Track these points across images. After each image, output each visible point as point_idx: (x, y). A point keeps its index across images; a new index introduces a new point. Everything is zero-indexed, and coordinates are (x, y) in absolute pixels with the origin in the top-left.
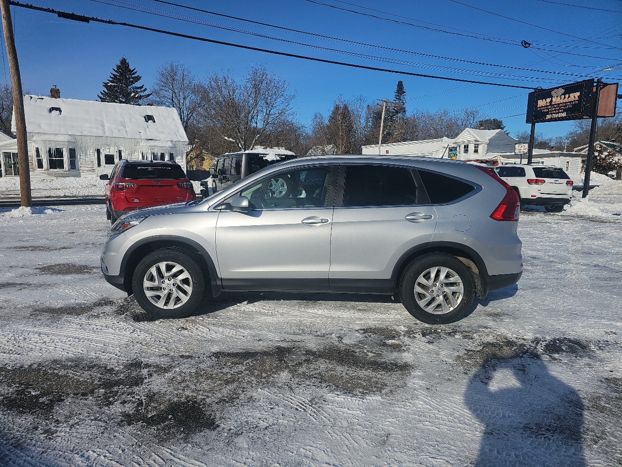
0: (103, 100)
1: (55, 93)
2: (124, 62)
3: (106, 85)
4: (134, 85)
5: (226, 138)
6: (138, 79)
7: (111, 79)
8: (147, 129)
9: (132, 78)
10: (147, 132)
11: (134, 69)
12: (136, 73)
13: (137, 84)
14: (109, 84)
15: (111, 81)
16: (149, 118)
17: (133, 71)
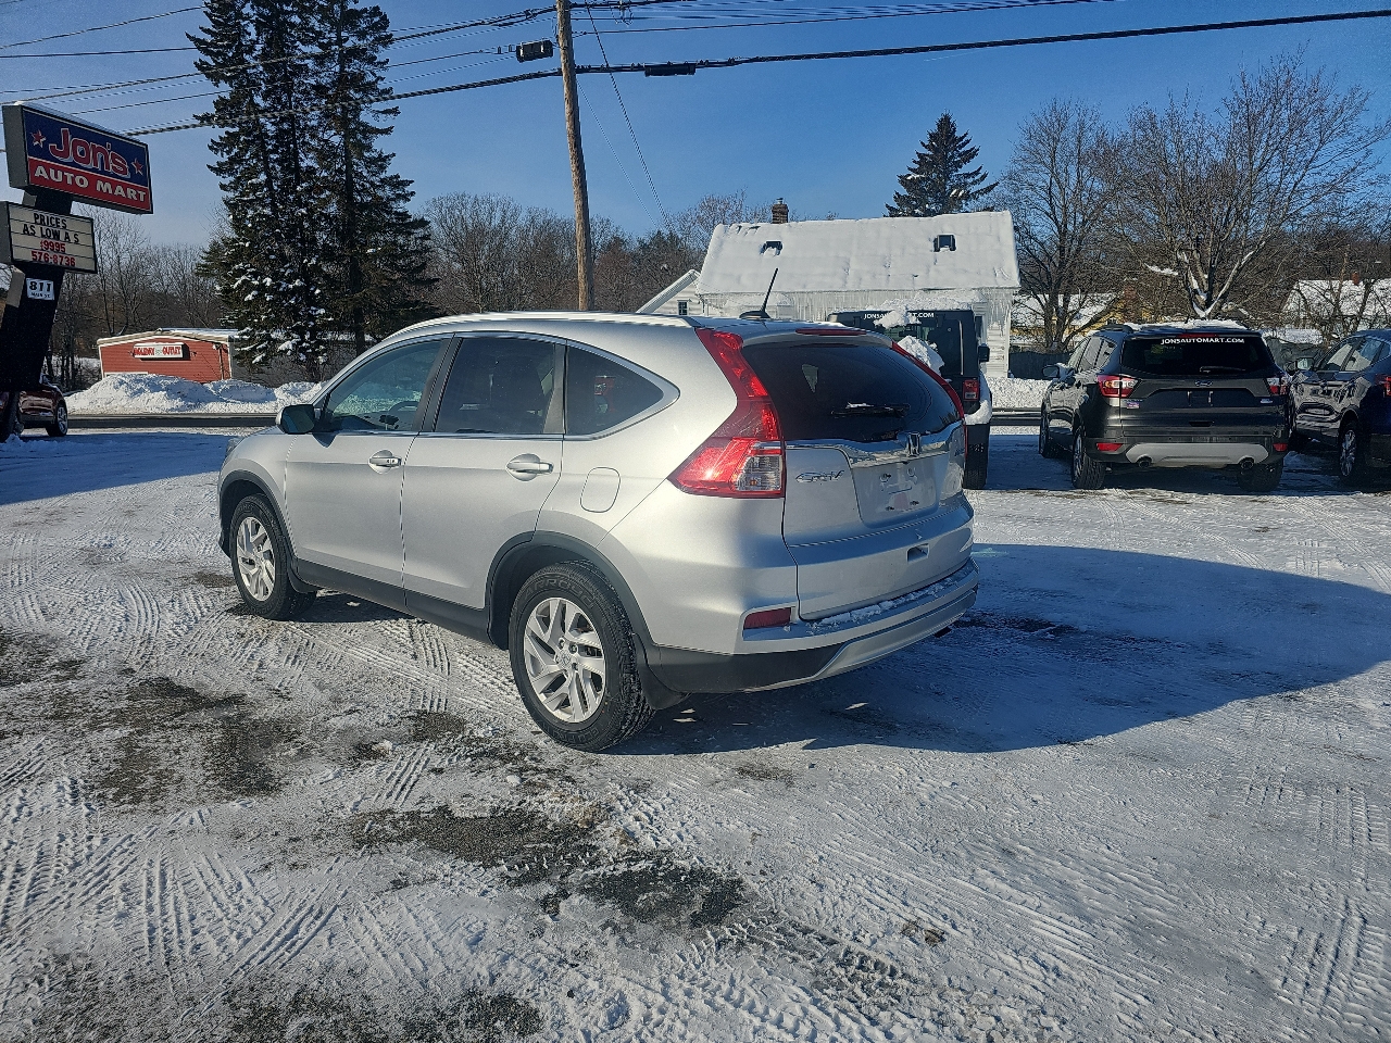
0: (893, 213)
1: (780, 214)
2: (946, 124)
3: (903, 180)
4: (961, 171)
5: (1155, 269)
6: (971, 154)
7: (917, 166)
8: (933, 267)
9: (960, 155)
10: (932, 273)
11: (965, 135)
12: (968, 141)
13: (966, 168)
14: (909, 178)
15: (914, 171)
16: (945, 242)
17: (961, 139)
